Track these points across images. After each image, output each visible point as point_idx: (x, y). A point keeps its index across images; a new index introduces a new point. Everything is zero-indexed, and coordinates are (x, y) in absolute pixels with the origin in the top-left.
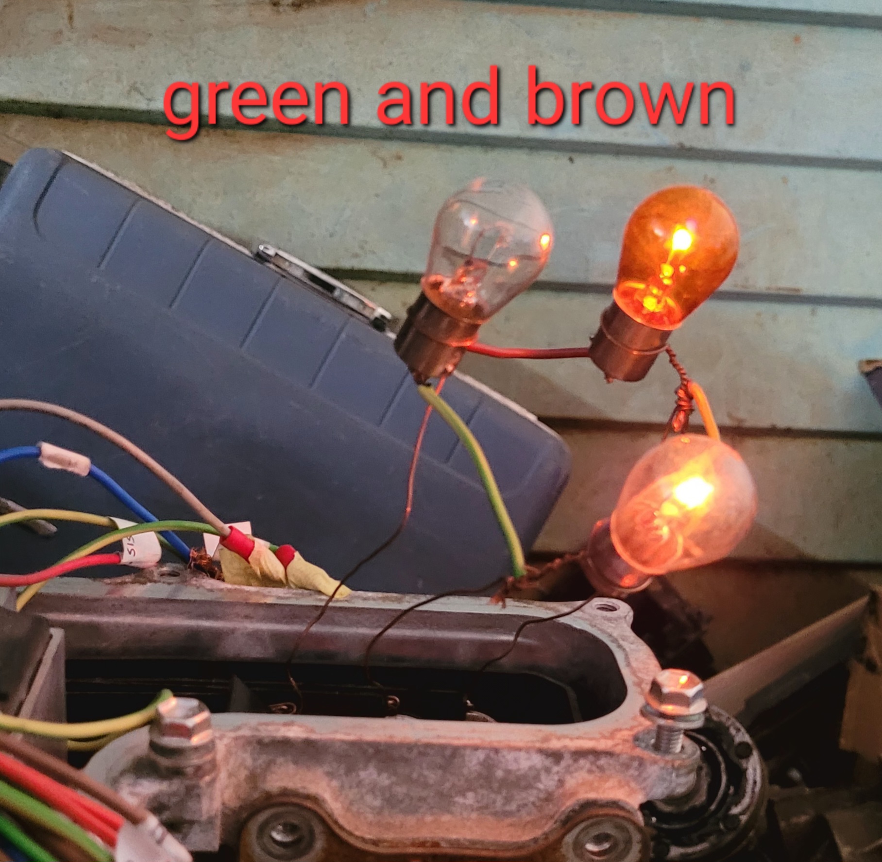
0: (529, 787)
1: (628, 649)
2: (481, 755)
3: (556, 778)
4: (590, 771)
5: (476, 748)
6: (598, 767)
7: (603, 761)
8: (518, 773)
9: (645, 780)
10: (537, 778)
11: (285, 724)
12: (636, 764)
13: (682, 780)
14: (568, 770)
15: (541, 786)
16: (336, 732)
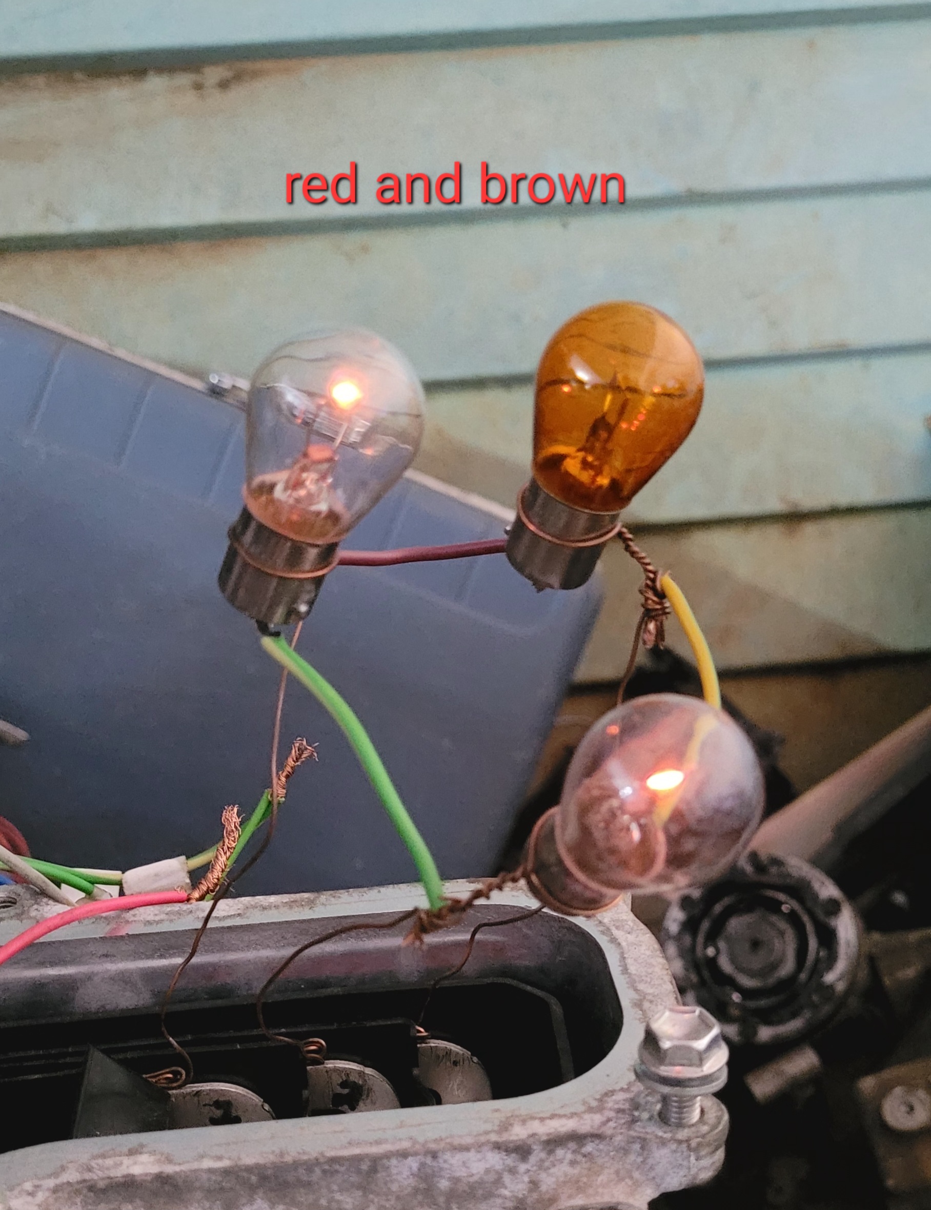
0: (489, 1195)
1: (624, 944)
2: (413, 1163)
3: (526, 1179)
4: (573, 1163)
5: (404, 1155)
6: (585, 1156)
7: (589, 1148)
8: (471, 1180)
9: (652, 1168)
10: (498, 1182)
11: (132, 1152)
12: (637, 1146)
13: (706, 1162)
14: (541, 1165)
15: (506, 1193)
16: (202, 1157)
